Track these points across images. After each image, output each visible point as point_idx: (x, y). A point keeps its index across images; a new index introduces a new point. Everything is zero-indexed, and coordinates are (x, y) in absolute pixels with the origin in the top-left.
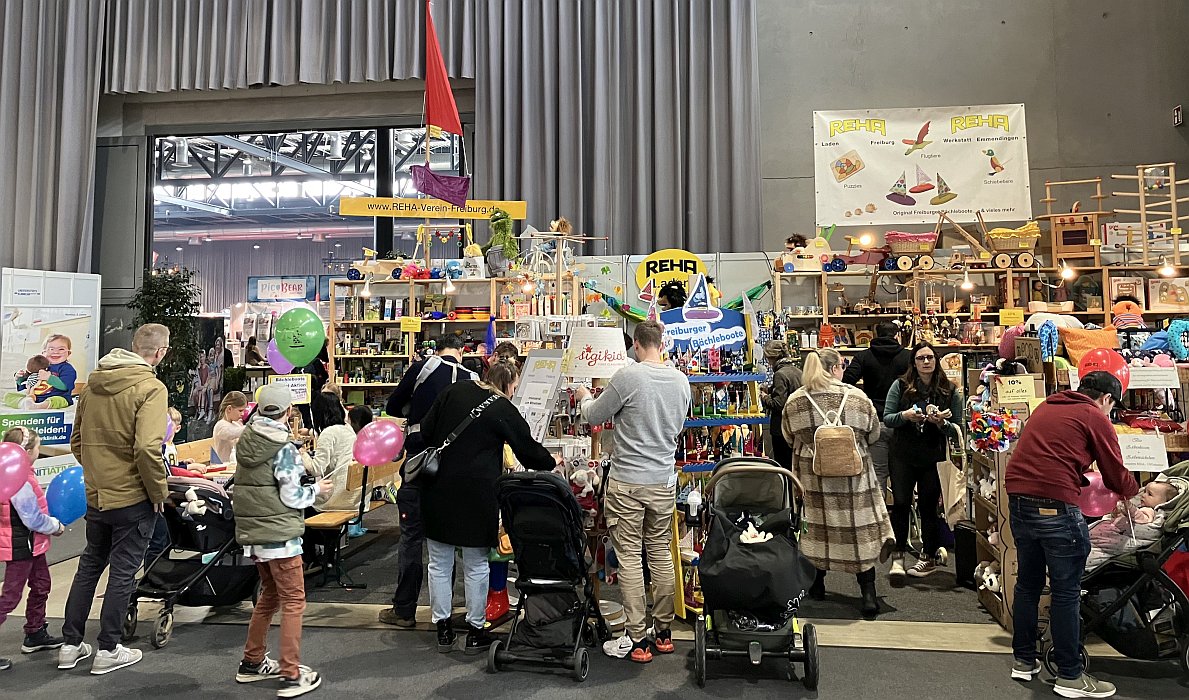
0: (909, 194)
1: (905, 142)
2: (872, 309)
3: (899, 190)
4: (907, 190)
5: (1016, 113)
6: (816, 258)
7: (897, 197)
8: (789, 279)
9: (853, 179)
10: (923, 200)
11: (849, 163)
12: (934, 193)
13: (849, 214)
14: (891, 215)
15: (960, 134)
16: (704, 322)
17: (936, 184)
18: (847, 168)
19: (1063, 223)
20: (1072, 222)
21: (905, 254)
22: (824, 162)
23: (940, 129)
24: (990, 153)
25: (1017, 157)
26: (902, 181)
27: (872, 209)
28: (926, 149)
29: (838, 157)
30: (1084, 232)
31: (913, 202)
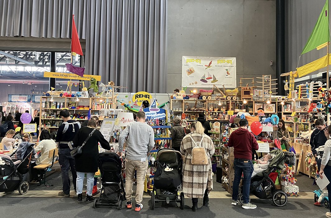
0: (206, 80)
1: (205, 66)
2: (195, 110)
3: (203, 78)
4: (206, 78)
5: (234, 60)
6: (182, 96)
7: (203, 80)
8: (174, 101)
9: (192, 75)
10: (209, 81)
11: (191, 71)
12: (212, 80)
13: (190, 84)
14: (201, 85)
15: (220, 64)
16: (155, 112)
17: (213, 77)
18: (190, 72)
19: (244, 89)
20: (246, 89)
21: (204, 95)
22: (184, 69)
23: (215, 63)
24: (227, 70)
25: (233, 71)
26: (204, 76)
27: (196, 83)
28: (211, 68)
29: (188, 69)
30: (249, 92)
31: (207, 82)
